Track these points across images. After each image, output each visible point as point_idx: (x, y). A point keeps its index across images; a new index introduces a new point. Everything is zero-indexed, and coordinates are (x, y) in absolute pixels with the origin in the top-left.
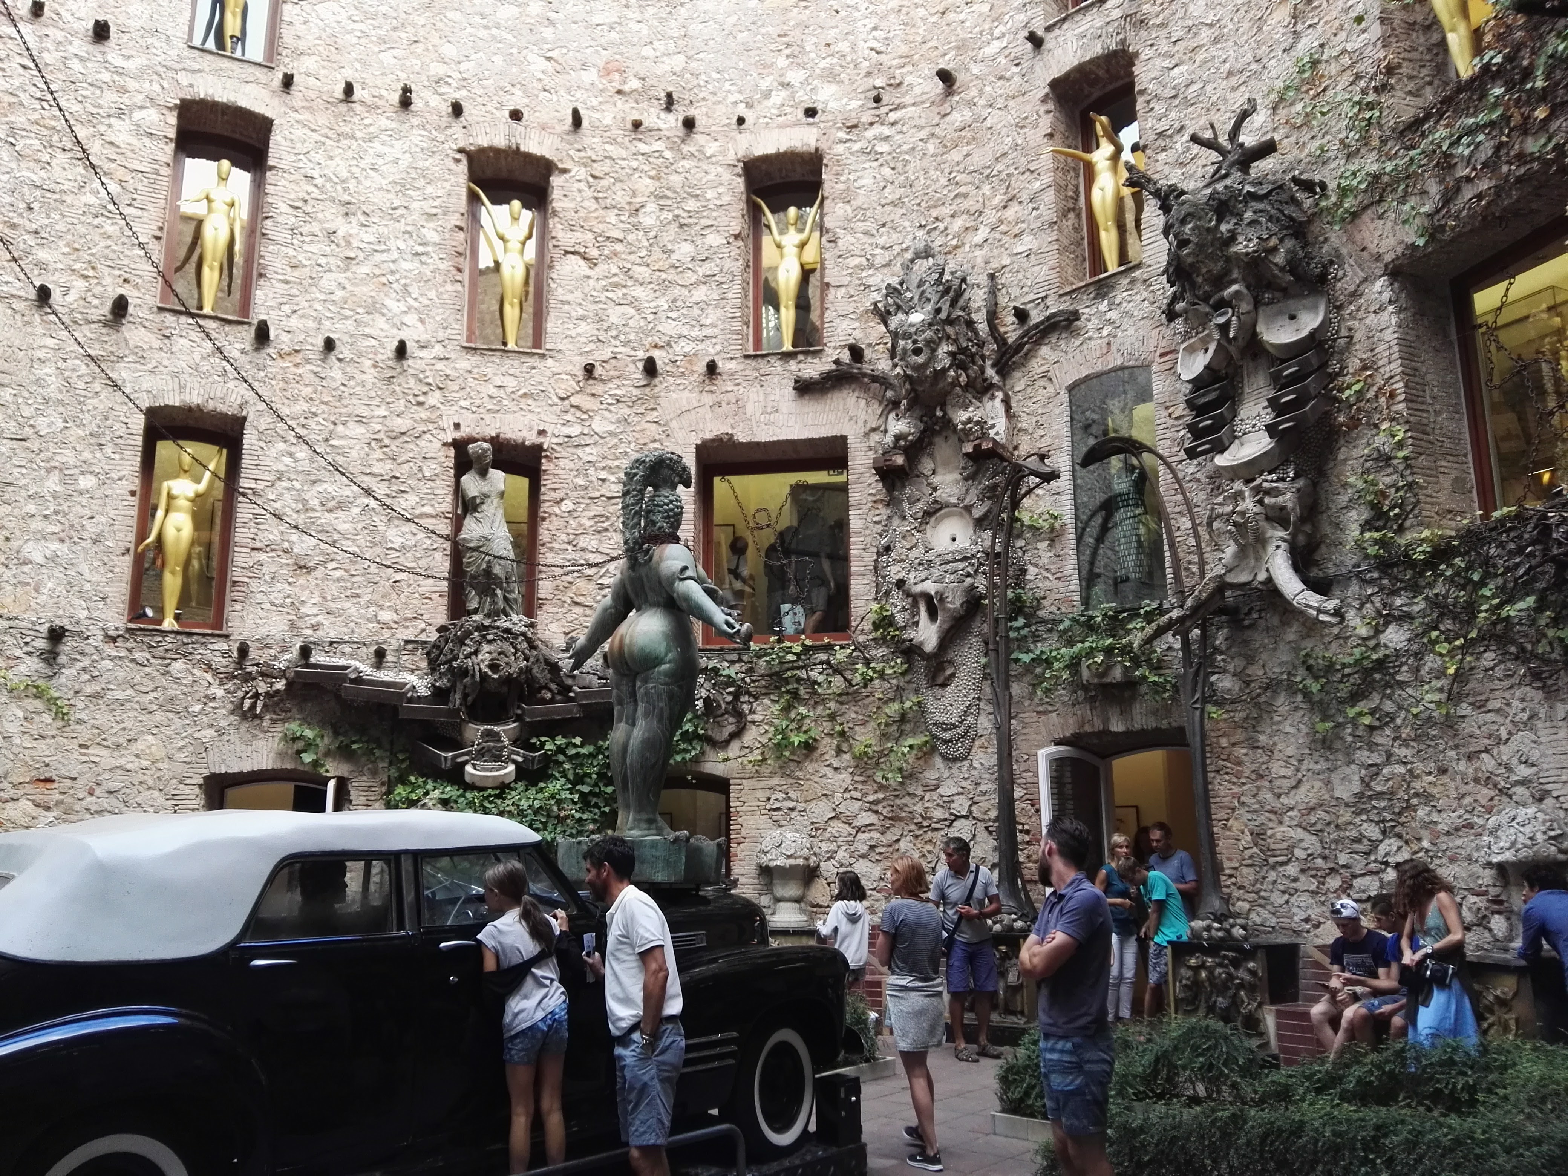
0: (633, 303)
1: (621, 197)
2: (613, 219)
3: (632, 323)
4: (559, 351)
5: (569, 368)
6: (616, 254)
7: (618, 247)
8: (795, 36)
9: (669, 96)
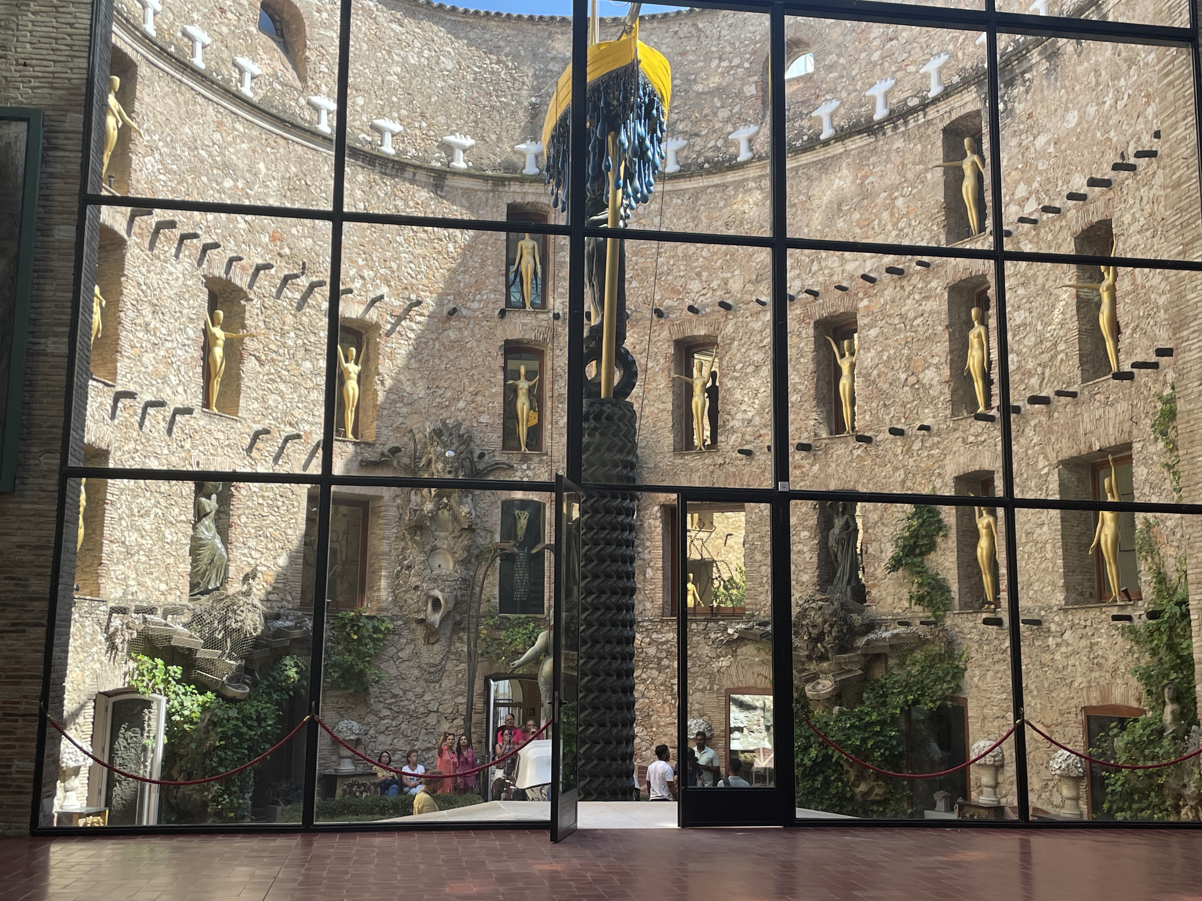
0: (281, 394)
1: (277, 324)
2: (272, 337)
3: (280, 407)
4: (245, 419)
5: (248, 430)
6: (273, 360)
7: (274, 356)
8: (368, 248)
9: (304, 264)
